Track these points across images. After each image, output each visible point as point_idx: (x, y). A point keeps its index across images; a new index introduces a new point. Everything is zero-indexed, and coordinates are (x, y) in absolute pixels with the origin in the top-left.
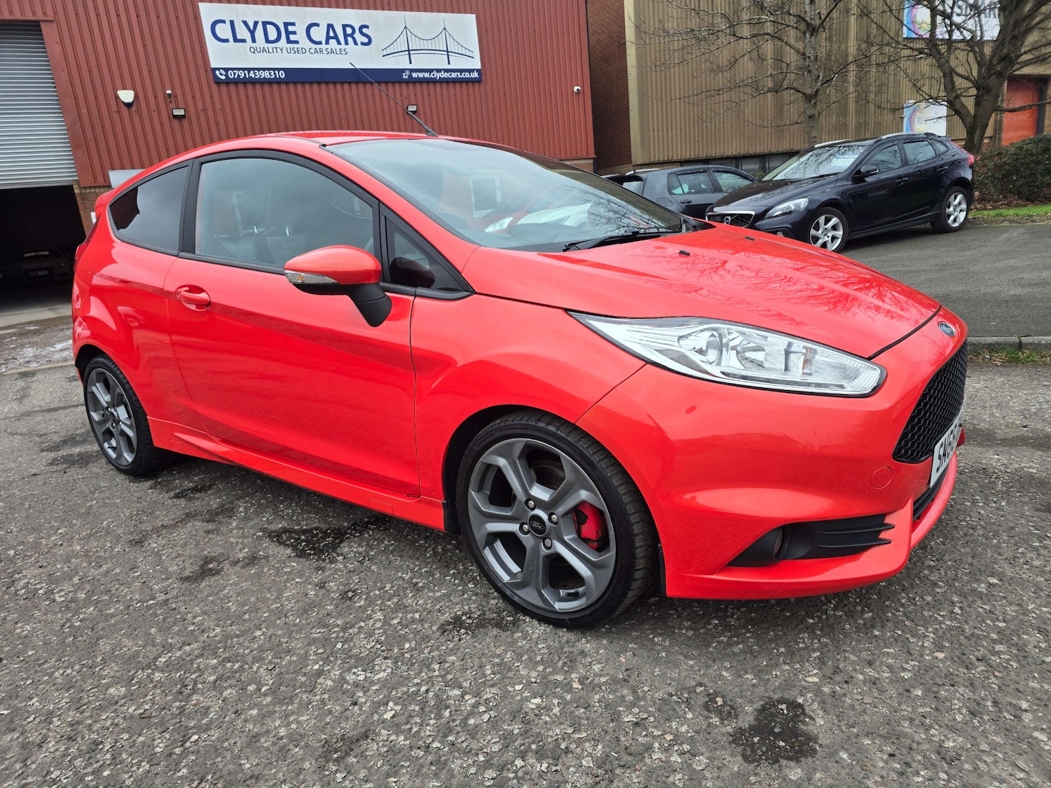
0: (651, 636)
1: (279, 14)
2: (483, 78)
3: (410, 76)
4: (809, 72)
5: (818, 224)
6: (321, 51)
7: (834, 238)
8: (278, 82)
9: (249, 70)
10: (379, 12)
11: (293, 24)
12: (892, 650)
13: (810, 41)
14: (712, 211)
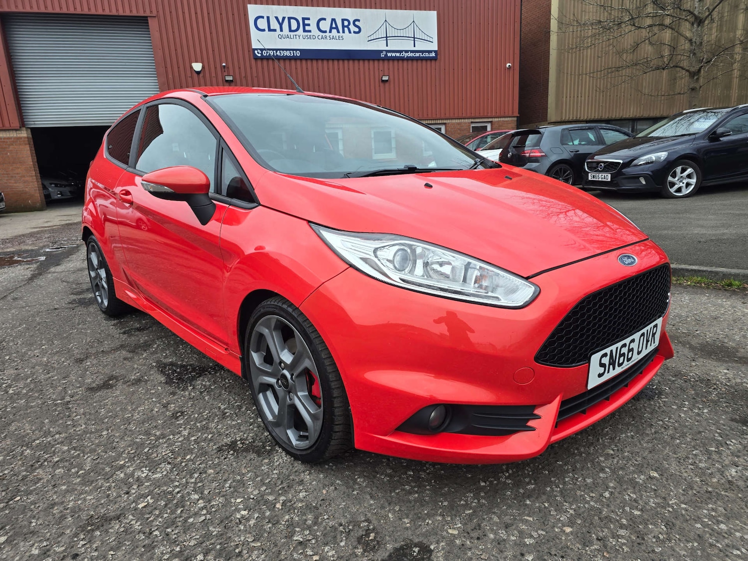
0: (356, 477)
1: (299, 12)
2: (438, 56)
3: (386, 55)
4: (694, 54)
5: (675, 172)
6: (326, 37)
7: (688, 185)
8: (295, 58)
9: (277, 50)
10: (368, 10)
11: (308, 19)
12: (531, 519)
13: (696, 30)
14: (593, 159)
